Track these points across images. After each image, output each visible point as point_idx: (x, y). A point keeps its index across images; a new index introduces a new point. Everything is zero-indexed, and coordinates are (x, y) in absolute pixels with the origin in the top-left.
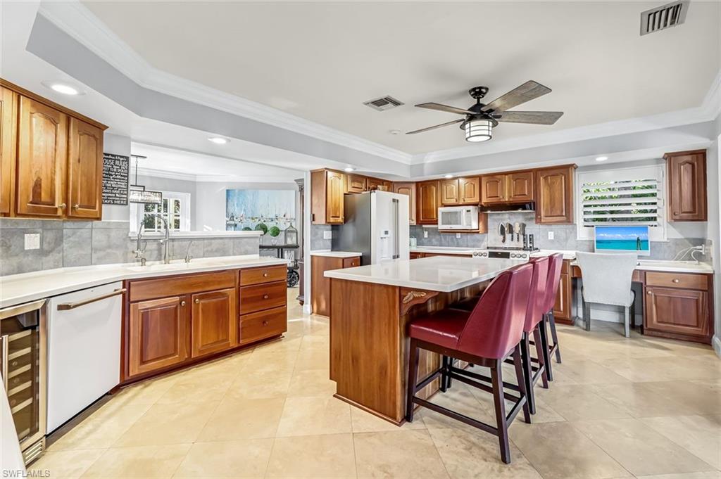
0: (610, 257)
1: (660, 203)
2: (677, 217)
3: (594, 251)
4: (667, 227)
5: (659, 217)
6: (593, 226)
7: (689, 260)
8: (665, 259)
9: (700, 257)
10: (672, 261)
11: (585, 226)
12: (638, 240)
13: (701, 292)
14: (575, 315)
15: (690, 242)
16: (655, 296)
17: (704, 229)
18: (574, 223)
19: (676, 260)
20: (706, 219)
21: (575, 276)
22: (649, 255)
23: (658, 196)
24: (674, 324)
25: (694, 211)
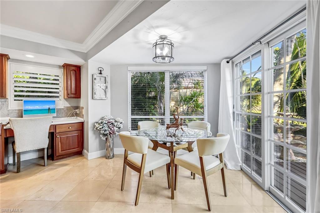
0: (36, 119)
1: (61, 89)
2: (69, 96)
3: (22, 117)
4: (64, 101)
5: (60, 96)
6: (22, 100)
7: (72, 116)
8: (63, 117)
9: (77, 115)
10: (66, 118)
11: (15, 100)
12: (49, 109)
13: (79, 131)
14: (7, 163)
15: (73, 108)
16: (60, 138)
17: (79, 102)
18: (7, 97)
19: (68, 117)
20: (80, 97)
21: (7, 136)
22: (56, 116)
23: (60, 85)
24: (69, 150)
25: (76, 94)
